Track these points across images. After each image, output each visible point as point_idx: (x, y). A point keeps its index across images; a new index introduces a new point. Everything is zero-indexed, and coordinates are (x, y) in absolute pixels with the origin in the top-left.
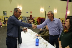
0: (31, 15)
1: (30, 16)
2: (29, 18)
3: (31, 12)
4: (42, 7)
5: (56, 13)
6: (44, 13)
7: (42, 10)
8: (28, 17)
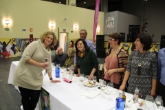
0: (31, 36)
1: (29, 37)
2: (27, 41)
3: (31, 30)
4: (52, 20)
5: (78, 29)
6: (55, 30)
7: (52, 25)
8: (25, 40)
